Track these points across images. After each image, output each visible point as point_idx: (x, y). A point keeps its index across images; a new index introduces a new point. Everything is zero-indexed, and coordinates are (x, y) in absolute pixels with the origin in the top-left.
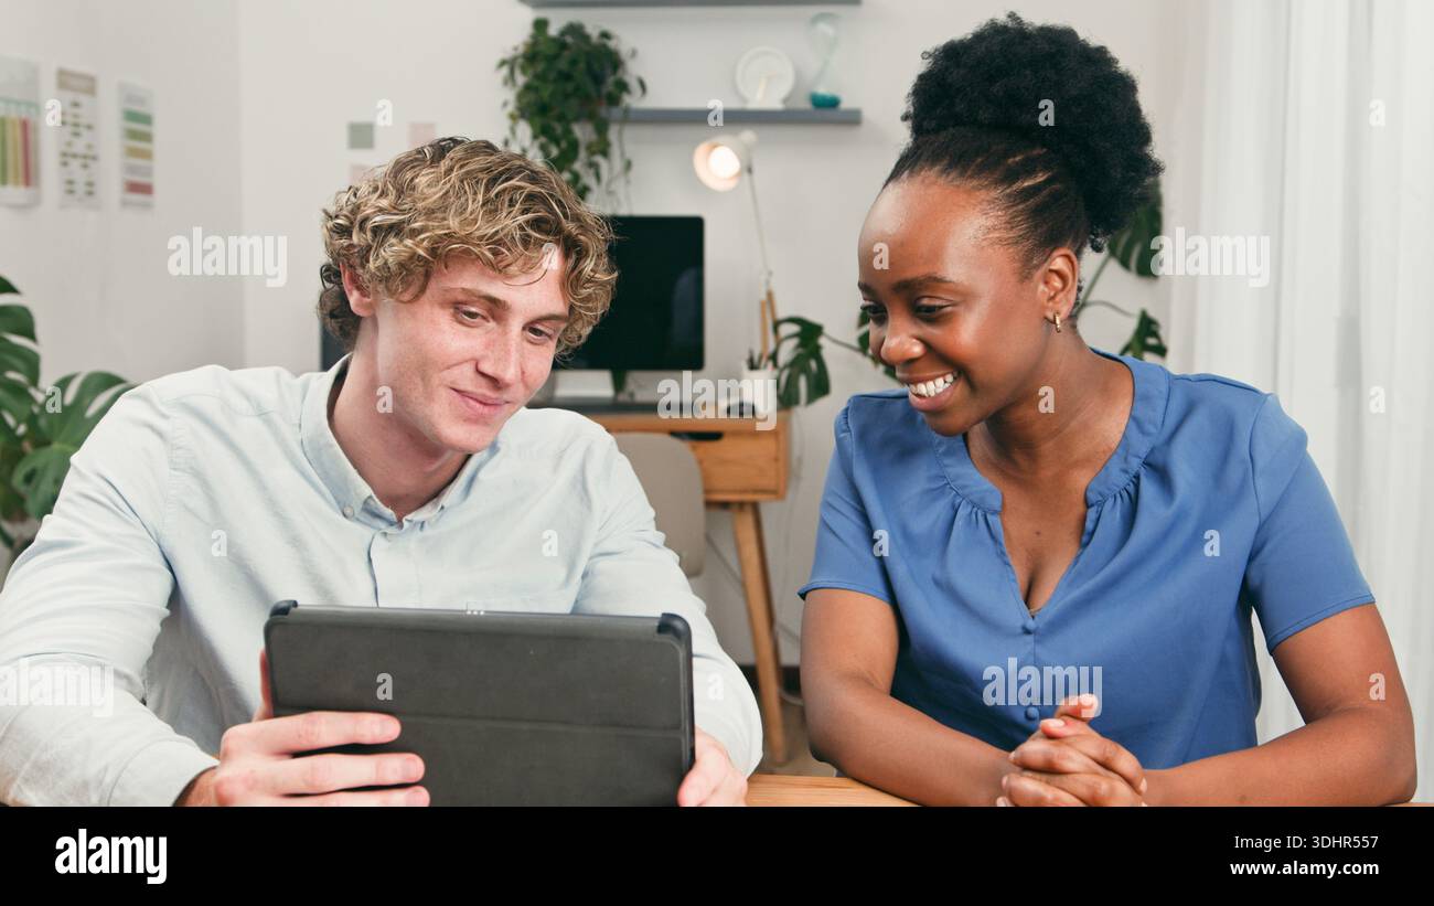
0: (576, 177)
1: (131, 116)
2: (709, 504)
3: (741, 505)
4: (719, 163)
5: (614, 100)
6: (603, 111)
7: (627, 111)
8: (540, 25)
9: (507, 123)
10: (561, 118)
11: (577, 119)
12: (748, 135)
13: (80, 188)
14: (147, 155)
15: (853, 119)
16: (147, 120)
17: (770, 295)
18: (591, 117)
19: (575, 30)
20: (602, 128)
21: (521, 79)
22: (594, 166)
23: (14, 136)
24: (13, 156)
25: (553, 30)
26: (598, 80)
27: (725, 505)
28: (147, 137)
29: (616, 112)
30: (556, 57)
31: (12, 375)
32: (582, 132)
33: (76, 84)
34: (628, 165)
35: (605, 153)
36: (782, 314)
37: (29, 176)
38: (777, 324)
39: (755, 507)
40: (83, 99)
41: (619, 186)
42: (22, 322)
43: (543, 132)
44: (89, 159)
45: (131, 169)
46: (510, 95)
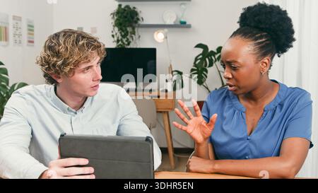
0: (128, 39)
1: (29, 26)
2: (157, 112)
3: (164, 112)
4: (159, 36)
5: (136, 22)
6: (134, 25)
7: (139, 25)
8: (120, 6)
9: (112, 27)
10: (124, 26)
11: (128, 26)
12: (166, 30)
13: (18, 42)
14: (33, 34)
15: (189, 26)
16: (32, 26)
17: (171, 65)
18: (131, 26)
19: (127, 7)
20: (133, 28)
21: (116, 18)
22: (132, 37)
23: (3, 30)
24: (3, 35)
25: (123, 7)
26: (133, 18)
27: (161, 112)
28: (32, 30)
29: (137, 25)
30: (123, 13)
31: (3, 83)
32: (129, 29)
33: (17, 19)
34: (139, 37)
35: (134, 34)
36: (173, 70)
37: (6, 39)
38: (172, 72)
39: (168, 112)
40: (19, 22)
41: (137, 41)
42: (5, 72)
43: (120, 29)
44: (20, 35)
45: (29, 38)
46: (113, 21)
